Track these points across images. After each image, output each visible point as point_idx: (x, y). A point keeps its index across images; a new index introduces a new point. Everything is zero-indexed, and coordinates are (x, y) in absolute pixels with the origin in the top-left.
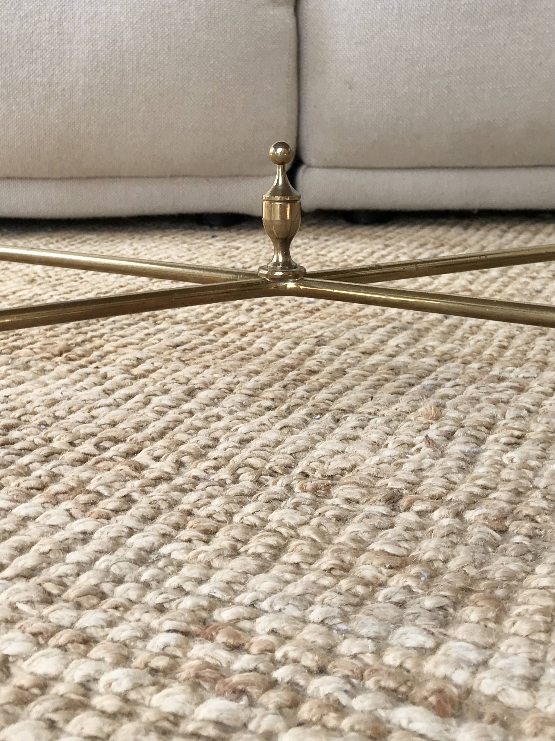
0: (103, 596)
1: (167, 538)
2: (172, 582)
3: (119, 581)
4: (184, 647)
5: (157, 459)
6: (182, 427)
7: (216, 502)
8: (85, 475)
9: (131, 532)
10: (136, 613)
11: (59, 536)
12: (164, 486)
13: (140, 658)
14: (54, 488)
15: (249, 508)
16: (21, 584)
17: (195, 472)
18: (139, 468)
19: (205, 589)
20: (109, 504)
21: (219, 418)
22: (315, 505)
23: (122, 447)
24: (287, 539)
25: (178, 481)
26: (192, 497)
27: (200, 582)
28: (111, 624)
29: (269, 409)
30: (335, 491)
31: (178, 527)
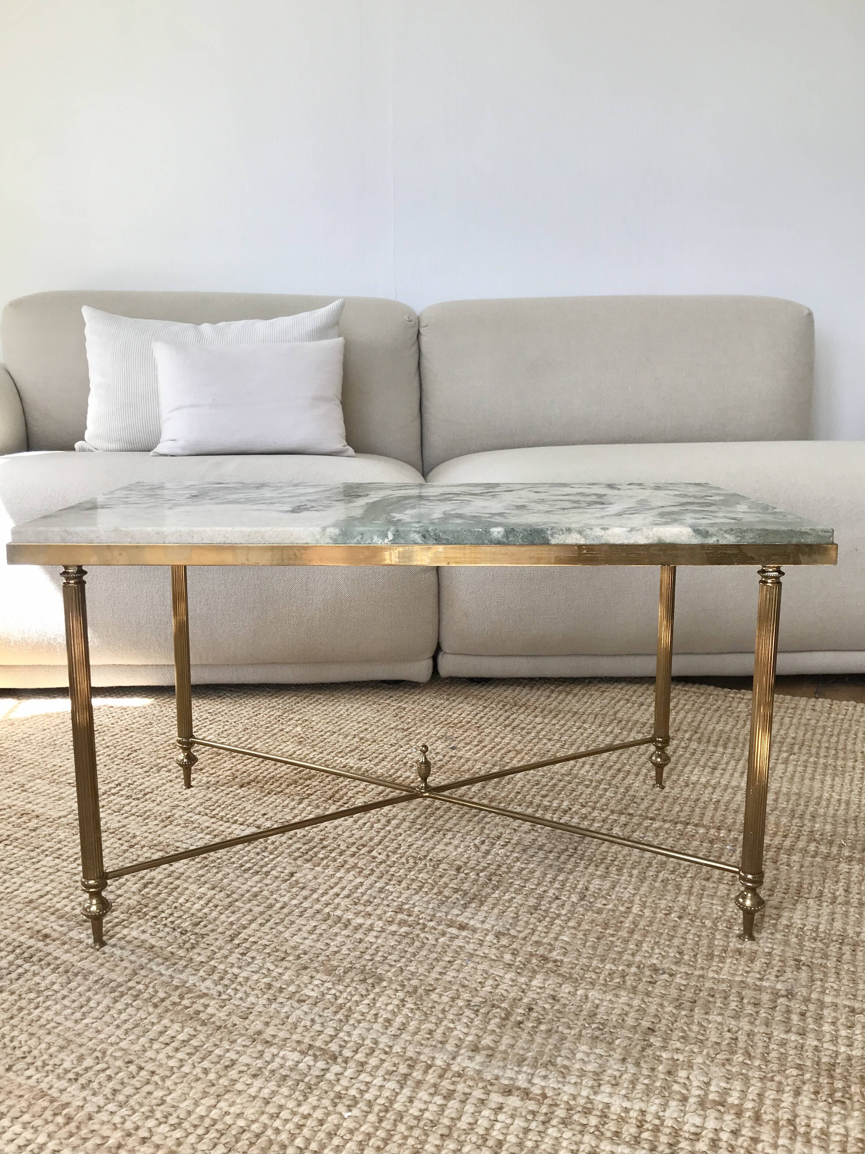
0: (371, 903)
1: (387, 884)
2: (390, 898)
3: (375, 898)
4: (396, 916)
5: (380, 854)
6: (387, 839)
7: (402, 871)
8: (356, 861)
9: (376, 882)
10: (381, 907)
11: (353, 884)
12: (383, 865)
13: (384, 919)
14: (347, 866)
15: (412, 873)
16: (347, 900)
17: (394, 859)
18: (374, 858)
19: (400, 900)
20: (367, 872)
21: (401, 835)
22: (433, 871)
23: (367, 849)
24: (424, 884)
25: (389, 863)
26: (393, 869)
27: (398, 898)
28: (375, 910)
29: (420, 829)
30: (441, 866)
31: (390, 880)
